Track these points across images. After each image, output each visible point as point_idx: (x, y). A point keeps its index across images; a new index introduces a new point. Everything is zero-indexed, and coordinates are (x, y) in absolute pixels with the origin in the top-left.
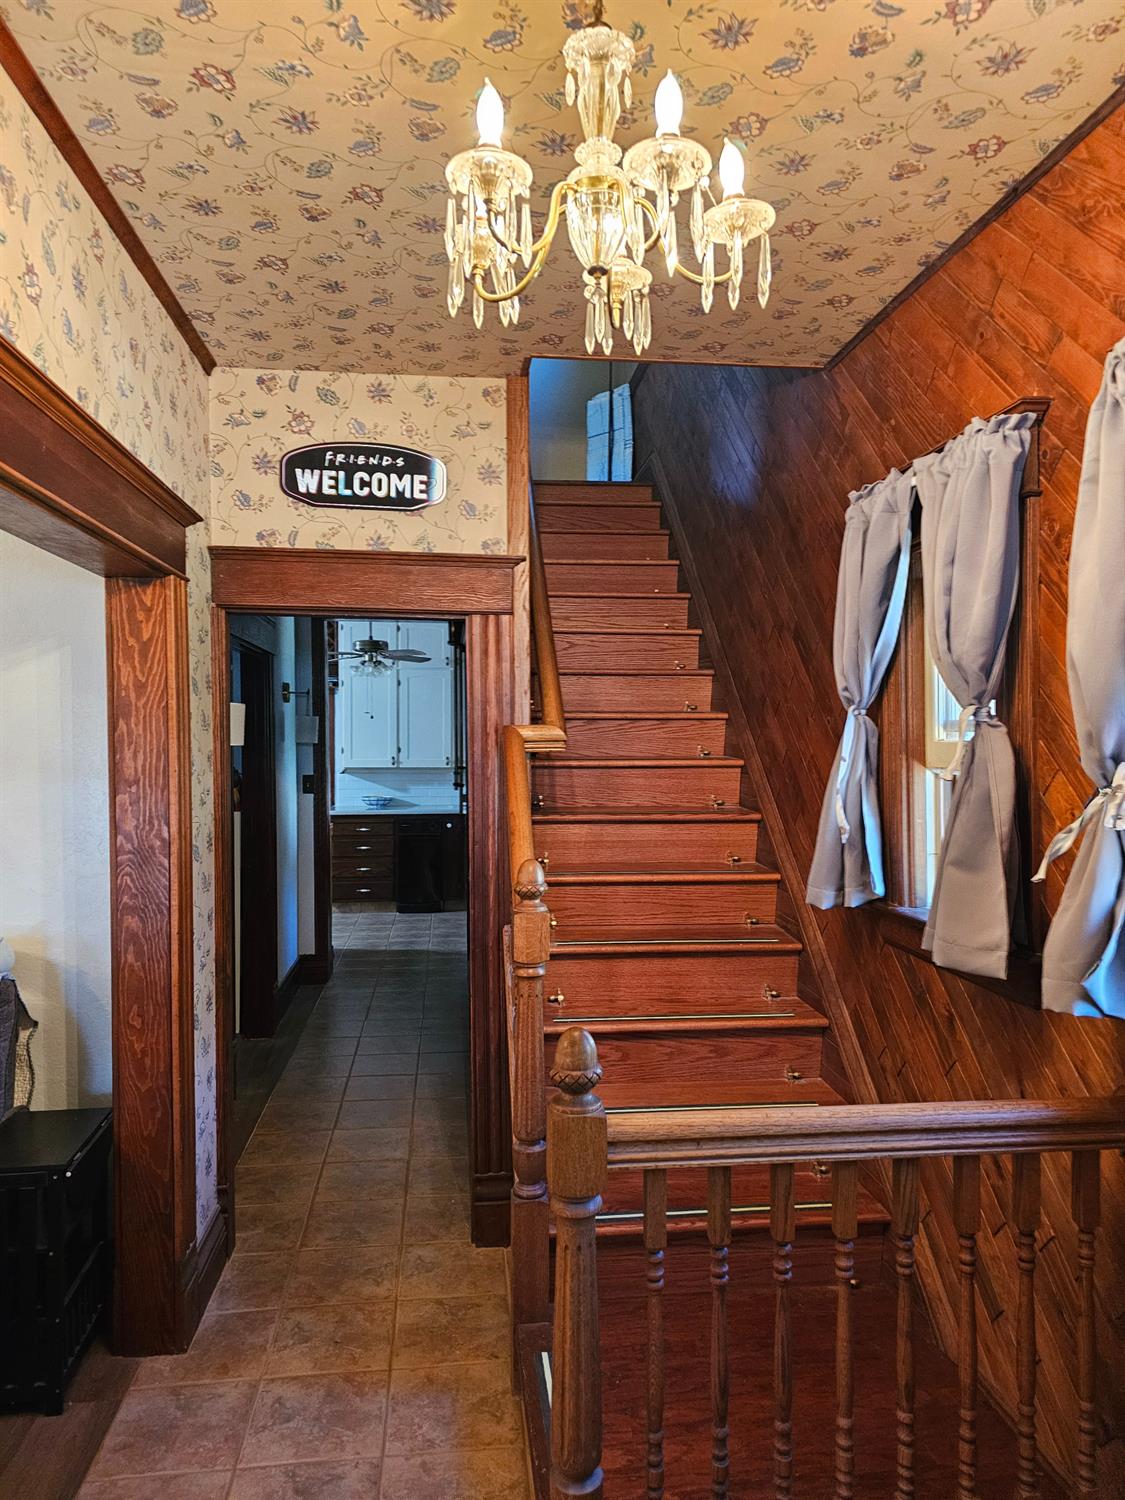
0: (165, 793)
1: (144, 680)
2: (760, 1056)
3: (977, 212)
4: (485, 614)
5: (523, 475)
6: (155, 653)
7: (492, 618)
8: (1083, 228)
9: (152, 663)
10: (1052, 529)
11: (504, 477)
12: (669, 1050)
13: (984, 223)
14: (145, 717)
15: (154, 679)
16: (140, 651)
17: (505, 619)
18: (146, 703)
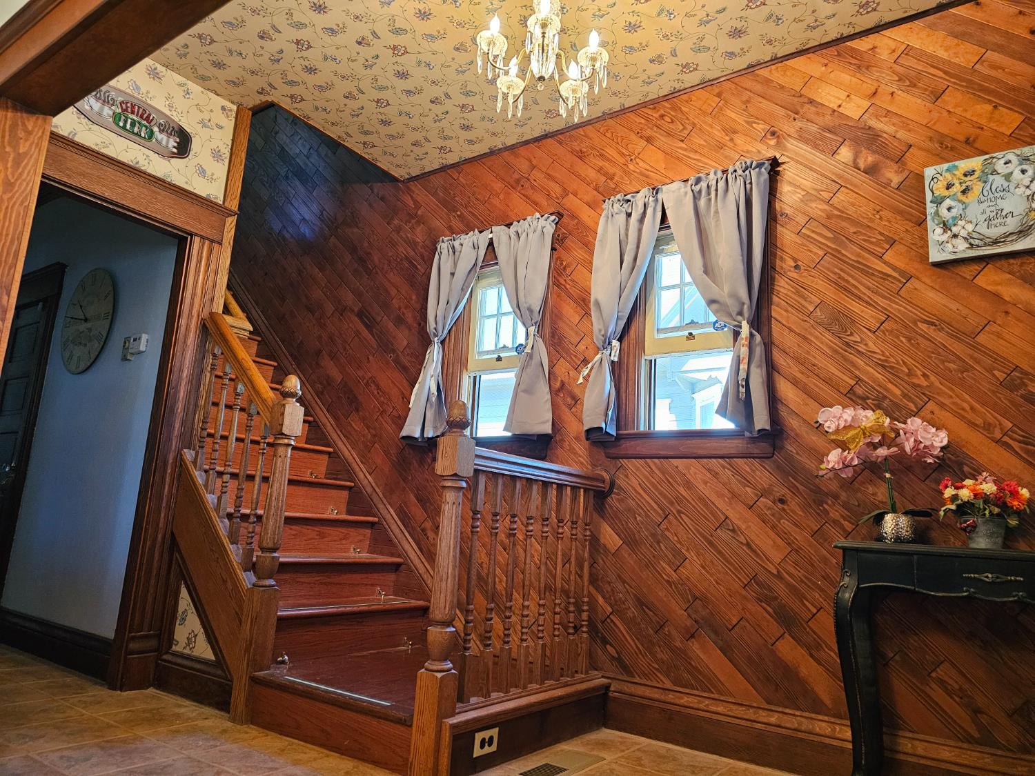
0: (12, 271)
1: (12, 181)
2: (341, 539)
3: (528, 137)
4: (203, 238)
5: (241, 165)
6: (27, 164)
7: (207, 242)
8: (580, 158)
9: (23, 171)
10: (562, 264)
11: (227, 161)
12: (295, 532)
13: (527, 143)
14: (7, 208)
15: (21, 184)
16: (14, 158)
17: (216, 246)
18: (10, 199)
